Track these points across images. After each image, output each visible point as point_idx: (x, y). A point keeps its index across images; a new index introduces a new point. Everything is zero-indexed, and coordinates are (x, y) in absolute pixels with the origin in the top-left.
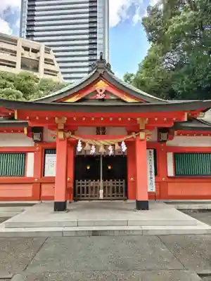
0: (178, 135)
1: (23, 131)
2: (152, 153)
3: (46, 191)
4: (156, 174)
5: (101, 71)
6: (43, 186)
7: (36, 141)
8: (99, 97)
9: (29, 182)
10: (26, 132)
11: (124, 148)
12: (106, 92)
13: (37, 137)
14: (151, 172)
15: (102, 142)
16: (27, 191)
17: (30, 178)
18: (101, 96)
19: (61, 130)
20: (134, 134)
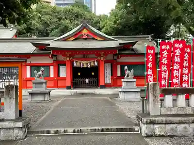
0: (121, 56)
1: (49, 56)
3: (60, 83)
4: (111, 75)
5: (84, 25)
6: (59, 81)
7: (54, 61)
8: (84, 37)
9: (52, 79)
10: (51, 57)
11: (96, 64)
12: (87, 35)
13: (55, 58)
14: (109, 74)
15: (86, 62)
16: (51, 83)
18: (85, 37)
19: (68, 57)
20: (99, 58)
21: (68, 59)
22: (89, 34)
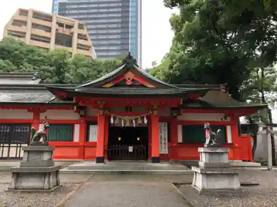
0: (184, 112)
1: (73, 109)
2: (166, 125)
3: (88, 152)
4: (169, 141)
6: (86, 149)
7: (81, 116)
9: (76, 146)
10: (75, 109)
11: (146, 121)
12: (133, 80)
13: (82, 112)
14: (165, 139)
15: (130, 118)
16: (75, 152)
17: (76, 143)
18: (129, 83)
19: (101, 109)
20: (151, 112)
21: (101, 112)
22: (135, 79)
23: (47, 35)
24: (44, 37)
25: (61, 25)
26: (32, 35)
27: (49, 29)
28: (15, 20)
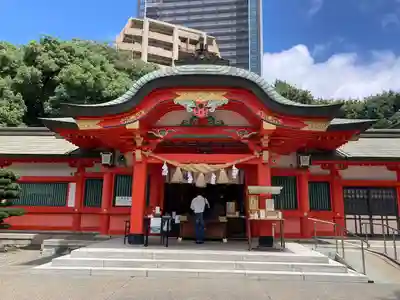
23: (167, 54)
24: (164, 58)
25: (184, 40)
26: (149, 56)
27: (169, 47)
28: (127, 36)
